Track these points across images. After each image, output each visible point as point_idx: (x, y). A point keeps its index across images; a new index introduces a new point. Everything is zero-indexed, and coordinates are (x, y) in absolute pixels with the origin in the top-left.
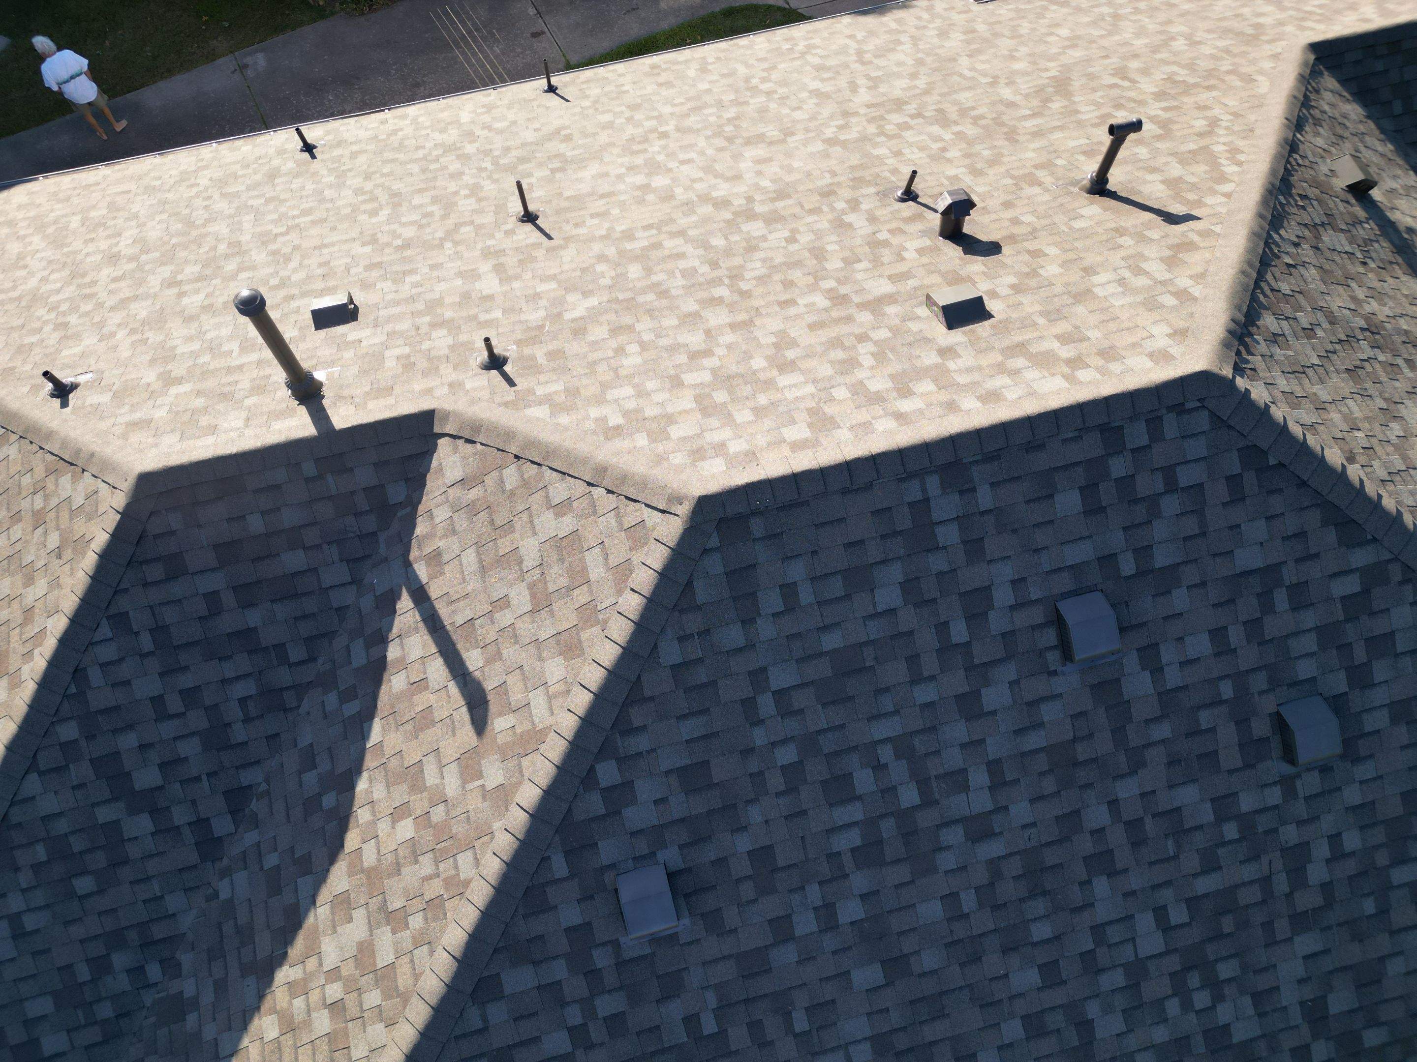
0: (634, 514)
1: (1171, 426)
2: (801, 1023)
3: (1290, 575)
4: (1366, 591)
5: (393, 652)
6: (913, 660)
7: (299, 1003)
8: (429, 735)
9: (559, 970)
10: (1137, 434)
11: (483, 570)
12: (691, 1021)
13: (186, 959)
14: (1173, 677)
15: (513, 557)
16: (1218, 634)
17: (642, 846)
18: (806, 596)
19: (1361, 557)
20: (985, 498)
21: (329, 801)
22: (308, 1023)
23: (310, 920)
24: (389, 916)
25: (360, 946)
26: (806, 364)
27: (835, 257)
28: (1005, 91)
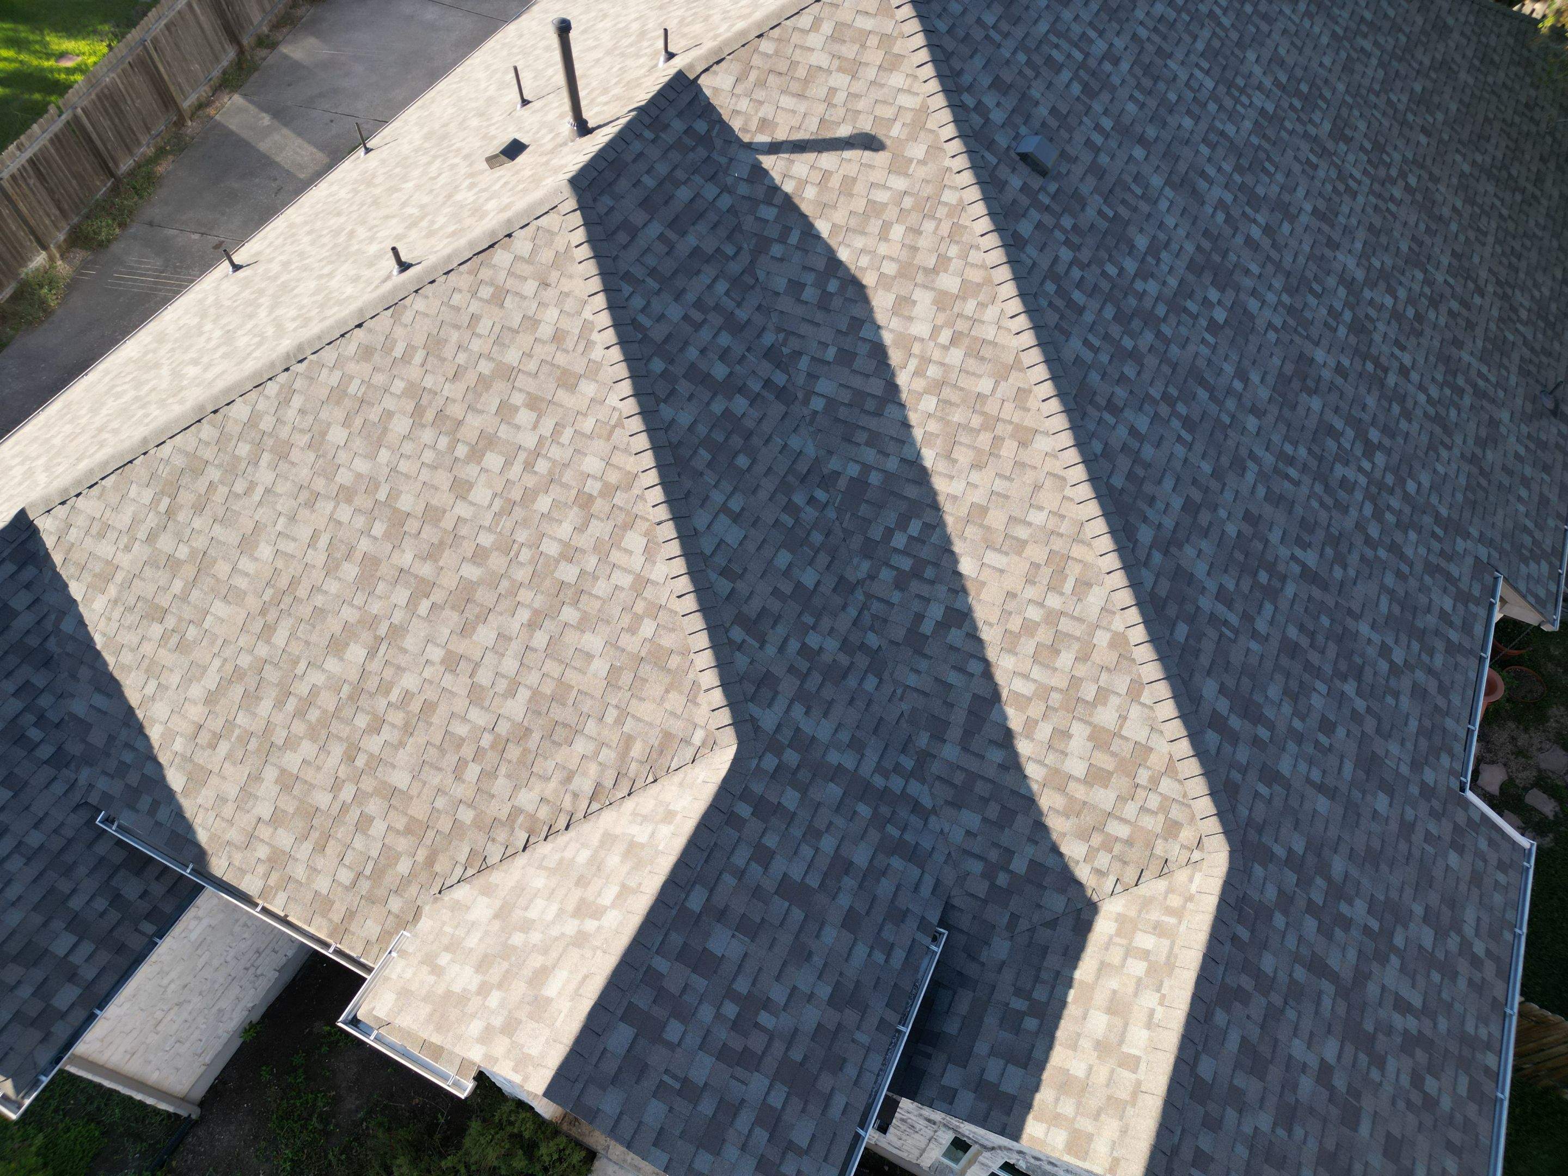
2: (1137, 190)
5: (788, 187)
8: (860, 188)
11: (801, 96)
12: (1101, 213)
15: (815, 70)
21: (833, 286)
23: (887, 338)
24: (935, 271)
25: (935, 302)
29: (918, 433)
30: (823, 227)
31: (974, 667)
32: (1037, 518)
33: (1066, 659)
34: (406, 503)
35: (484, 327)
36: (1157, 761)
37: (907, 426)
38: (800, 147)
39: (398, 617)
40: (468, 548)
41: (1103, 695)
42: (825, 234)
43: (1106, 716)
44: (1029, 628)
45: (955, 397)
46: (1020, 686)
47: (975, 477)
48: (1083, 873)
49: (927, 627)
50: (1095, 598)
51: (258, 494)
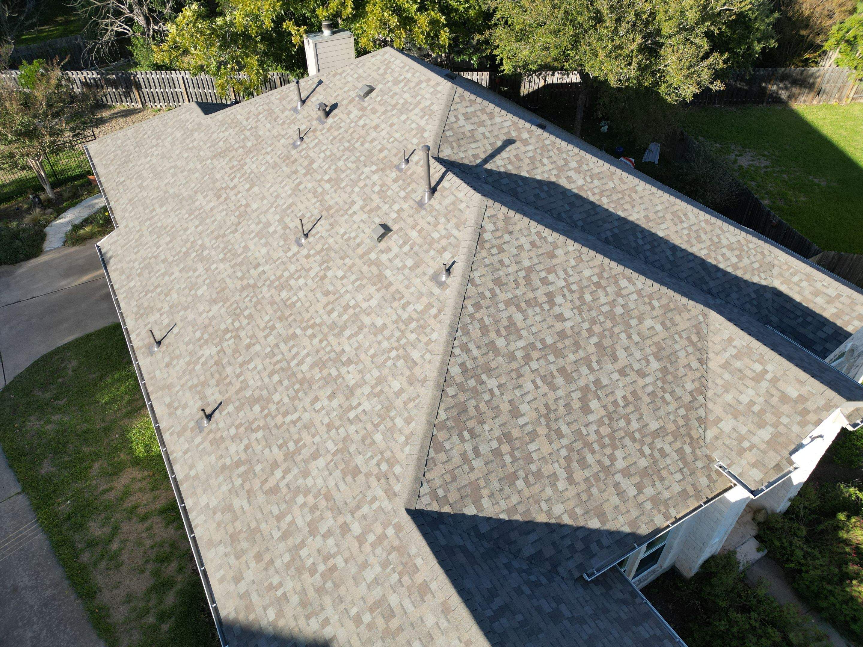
0: (457, 99)
5: (502, 170)
8: (522, 156)
11: (475, 141)
15: (471, 131)
21: (546, 189)
23: (575, 191)
24: (567, 164)
25: (576, 172)
26: (393, 102)
27: (336, 134)
28: (218, 167)
29: (611, 210)
30: (524, 174)
31: (691, 257)
32: (659, 208)
33: (703, 236)
35: (507, 262)
36: (743, 242)
37: (607, 210)
38: (492, 156)
40: (585, 334)
41: (719, 237)
42: (527, 176)
43: (725, 242)
45: (608, 193)
46: (703, 252)
47: (636, 210)
49: (672, 258)
50: (691, 216)
51: (497, 392)
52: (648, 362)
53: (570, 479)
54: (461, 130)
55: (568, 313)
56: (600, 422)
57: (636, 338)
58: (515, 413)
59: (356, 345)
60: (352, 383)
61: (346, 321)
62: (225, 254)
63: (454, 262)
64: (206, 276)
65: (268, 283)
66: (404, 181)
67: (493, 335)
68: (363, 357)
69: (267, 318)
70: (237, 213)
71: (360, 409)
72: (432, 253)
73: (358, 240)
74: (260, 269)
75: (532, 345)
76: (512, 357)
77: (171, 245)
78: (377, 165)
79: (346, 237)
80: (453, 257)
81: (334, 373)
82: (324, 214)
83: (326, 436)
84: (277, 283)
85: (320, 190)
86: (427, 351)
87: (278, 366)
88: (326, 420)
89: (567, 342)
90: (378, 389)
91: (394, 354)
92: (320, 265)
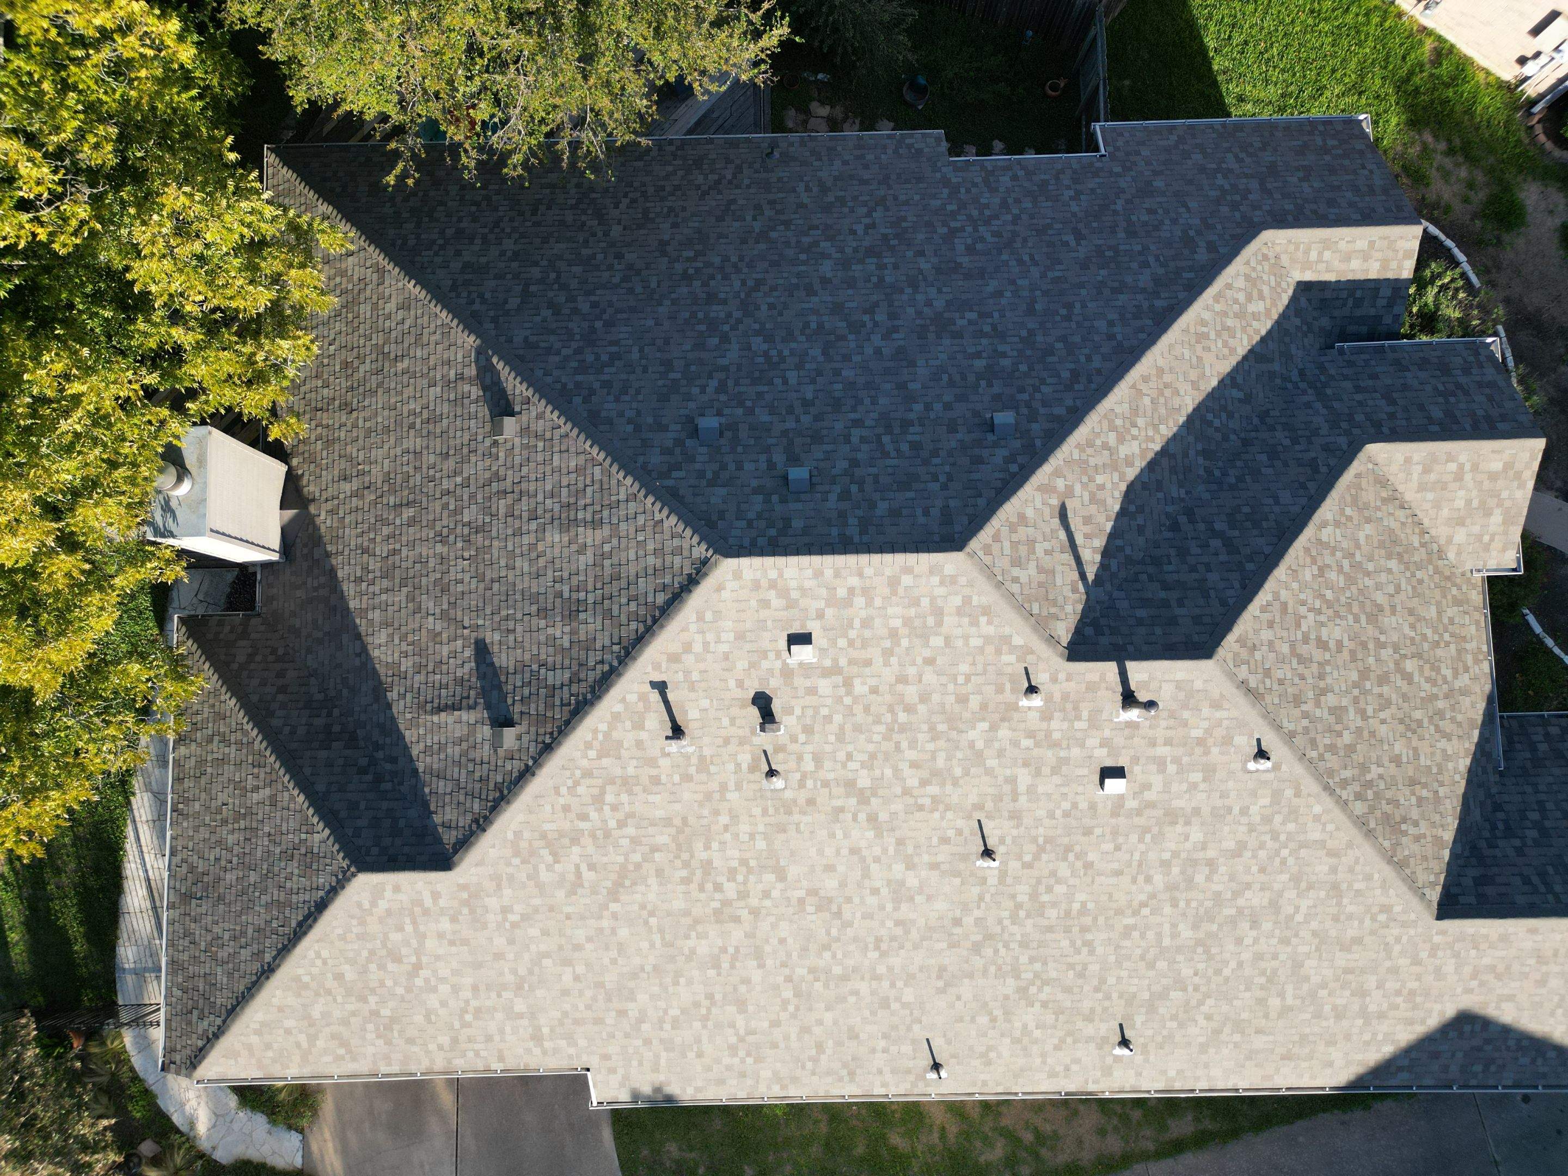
0: (987, 560)
1: (746, 542)
2: (945, 377)
3: (704, 482)
4: (670, 471)
5: (1098, 558)
6: (876, 481)
7: (1150, 433)
8: (1086, 513)
9: (1042, 411)
10: (761, 541)
11: (1054, 572)
12: (990, 385)
13: (1201, 472)
14: (763, 458)
15: (1040, 570)
16: (740, 467)
17: (1003, 443)
18: (919, 512)
19: (669, 483)
20: (835, 531)
21: (1132, 508)
22: (1147, 425)
23: (1144, 464)
24: (1109, 449)
26: (884, 632)
27: (834, 727)
28: (652, 897)
30: (1109, 526)
31: (1246, 364)
32: (1187, 354)
33: (1230, 322)
34: (1354, 676)
35: (1279, 674)
36: (1246, 269)
39: (1390, 651)
41: (1236, 301)
43: (1241, 297)
44: (1225, 344)
46: (1245, 342)
48: (1290, 292)
49: (1241, 395)
50: (1206, 315)
51: (1381, 770)
52: (1390, 571)
53: (1448, 737)
54: (1034, 585)
55: (1337, 633)
56: (1421, 668)
57: (1370, 567)
58: (1397, 760)
59: (1226, 878)
60: (1265, 902)
61: (1183, 872)
62: (877, 948)
63: (1259, 741)
64: (886, 984)
65: (1007, 922)
66: (1063, 710)
67: (1340, 742)
68: (1248, 878)
69: (1065, 943)
70: (810, 909)
71: (1303, 909)
72: (1215, 750)
73: (1083, 805)
74: (968, 920)
75: (1356, 701)
76: (1359, 730)
77: (751, 1008)
78: (984, 720)
79: (1058, 813)
80: (1251, 736)
81: (1233, 911)
82: (978, 815)
83: (1289, 949)
84: (1022, 914)
85: (927, 801)
86: (1324, 825)
87: (1150, 956)
88: (1274, 941)
89: (1360, 656)
90: (1303, 885)
91: (1285, 852)
92: (1065, 859)
